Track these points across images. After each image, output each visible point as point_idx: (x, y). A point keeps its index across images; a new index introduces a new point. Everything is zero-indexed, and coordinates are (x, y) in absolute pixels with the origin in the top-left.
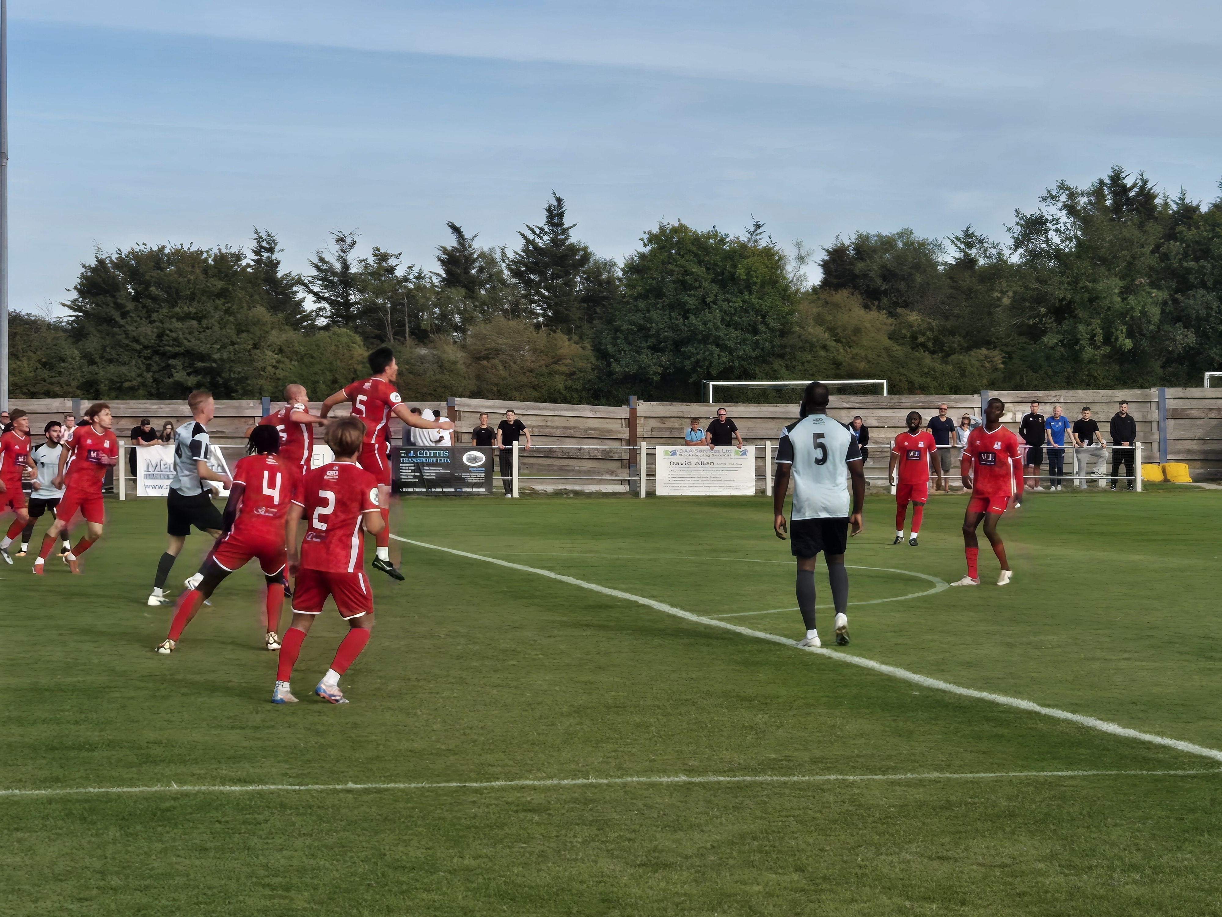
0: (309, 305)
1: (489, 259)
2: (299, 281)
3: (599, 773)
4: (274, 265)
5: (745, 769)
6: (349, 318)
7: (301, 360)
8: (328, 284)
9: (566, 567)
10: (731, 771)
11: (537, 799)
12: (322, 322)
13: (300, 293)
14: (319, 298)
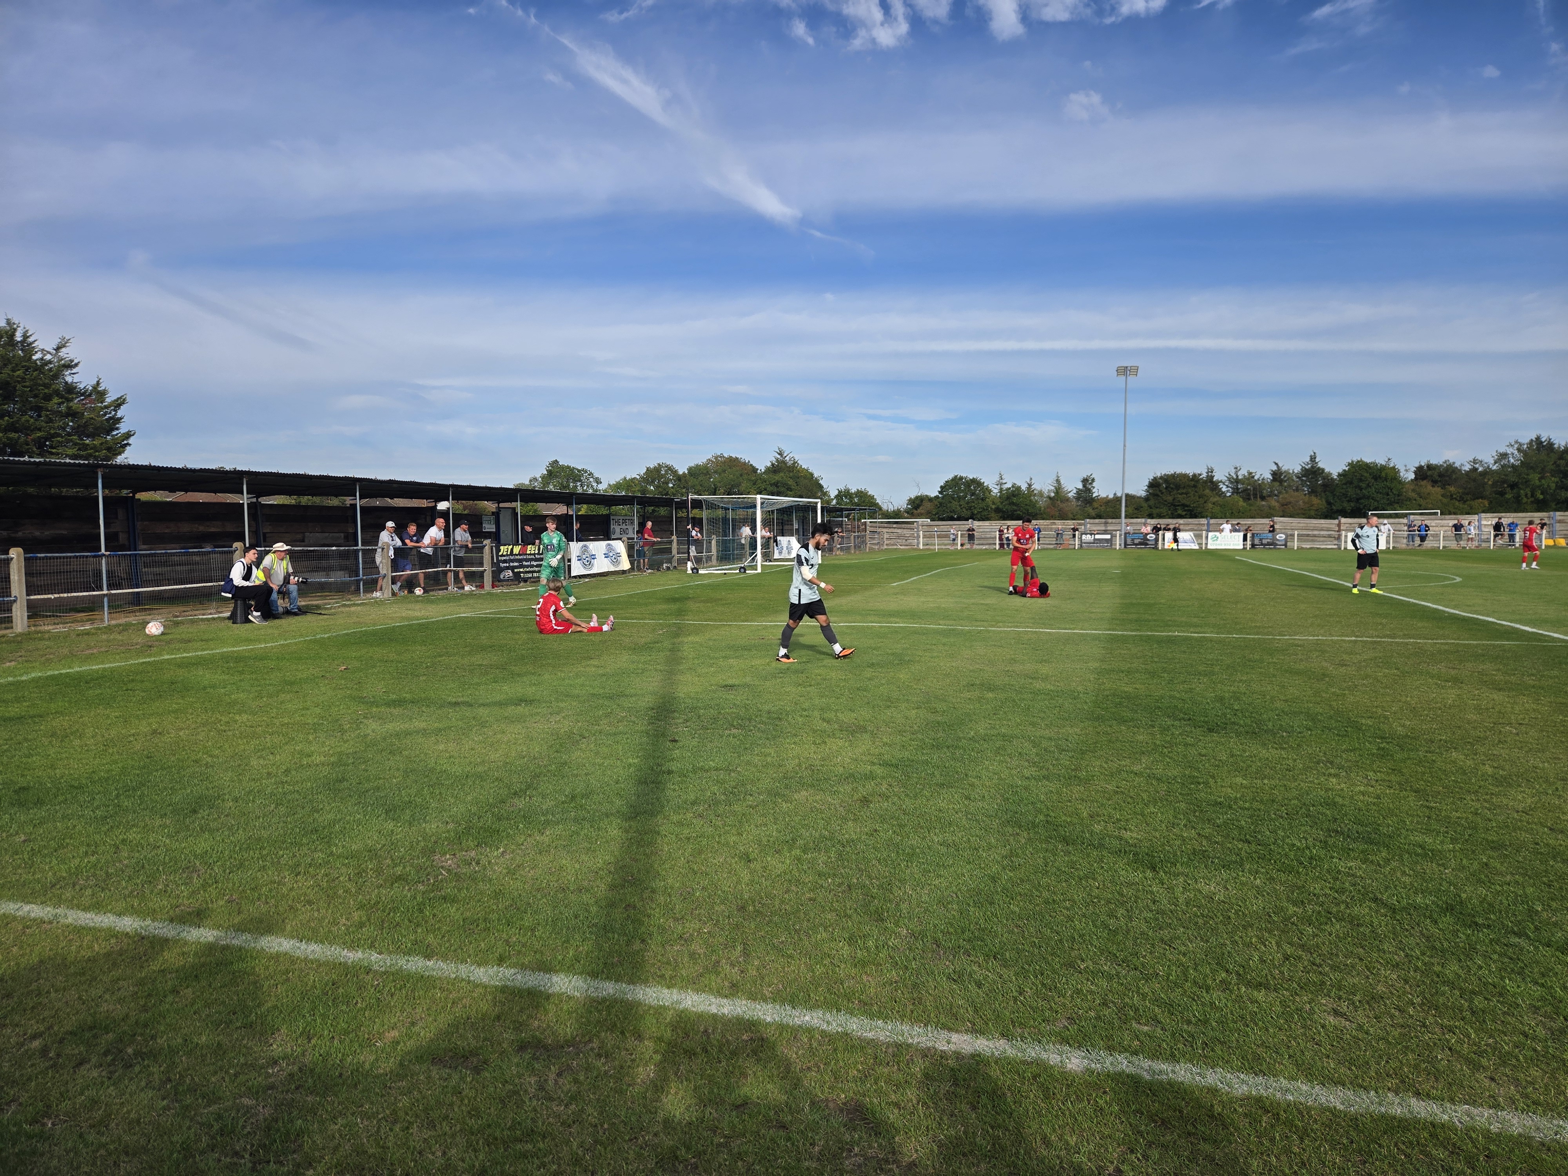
0: (1224, 489)
1: (1287, 472)
2: (1221, 482)
3: (1323, 636)
4: (1213, 477)
5: (1378, 637)
6: (1237, 493)
7: (1221, 506)
8: (1231, 482)
9: (1312, 571)
10: (1372, 637)
11: (1300, 643)
12: (1228, 494)
13: (1221, 485)
14: (1228, 487)
